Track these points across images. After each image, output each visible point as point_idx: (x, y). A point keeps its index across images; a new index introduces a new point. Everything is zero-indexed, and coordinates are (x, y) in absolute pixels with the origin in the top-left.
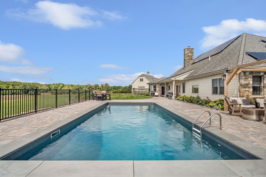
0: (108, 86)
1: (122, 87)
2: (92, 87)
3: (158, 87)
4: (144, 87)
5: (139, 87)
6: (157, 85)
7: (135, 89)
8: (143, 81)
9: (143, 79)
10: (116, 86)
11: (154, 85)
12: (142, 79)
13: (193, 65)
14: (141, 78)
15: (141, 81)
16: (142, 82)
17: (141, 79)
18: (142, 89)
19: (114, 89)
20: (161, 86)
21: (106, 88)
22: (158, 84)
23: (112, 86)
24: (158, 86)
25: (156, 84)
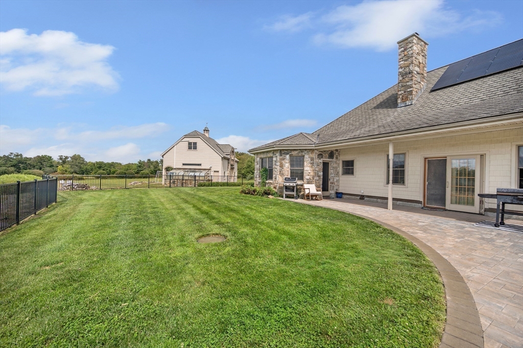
0: (82, 162)
1: (121, 164)
2: (28, 162)
3: (312, 164)
4: (200, 165)
5: (183, 164)
6: (306, 156)
7: (172, 169)
8: (195, 148)
9: (197, 144)
10: (106, 161)
11: (294, 153)
12: (195, 144)
13: (434, 93)
14: (192, 140)
15: (190, 148)
16: (192, 152)
17: (190, 144)
18: (194, 170)
19: (100, 168)
20: (321, 161)
21: (77, 166)
22: (312, 150)
23: (94, 161)
24: (312, 159)
25: (302, 150)
